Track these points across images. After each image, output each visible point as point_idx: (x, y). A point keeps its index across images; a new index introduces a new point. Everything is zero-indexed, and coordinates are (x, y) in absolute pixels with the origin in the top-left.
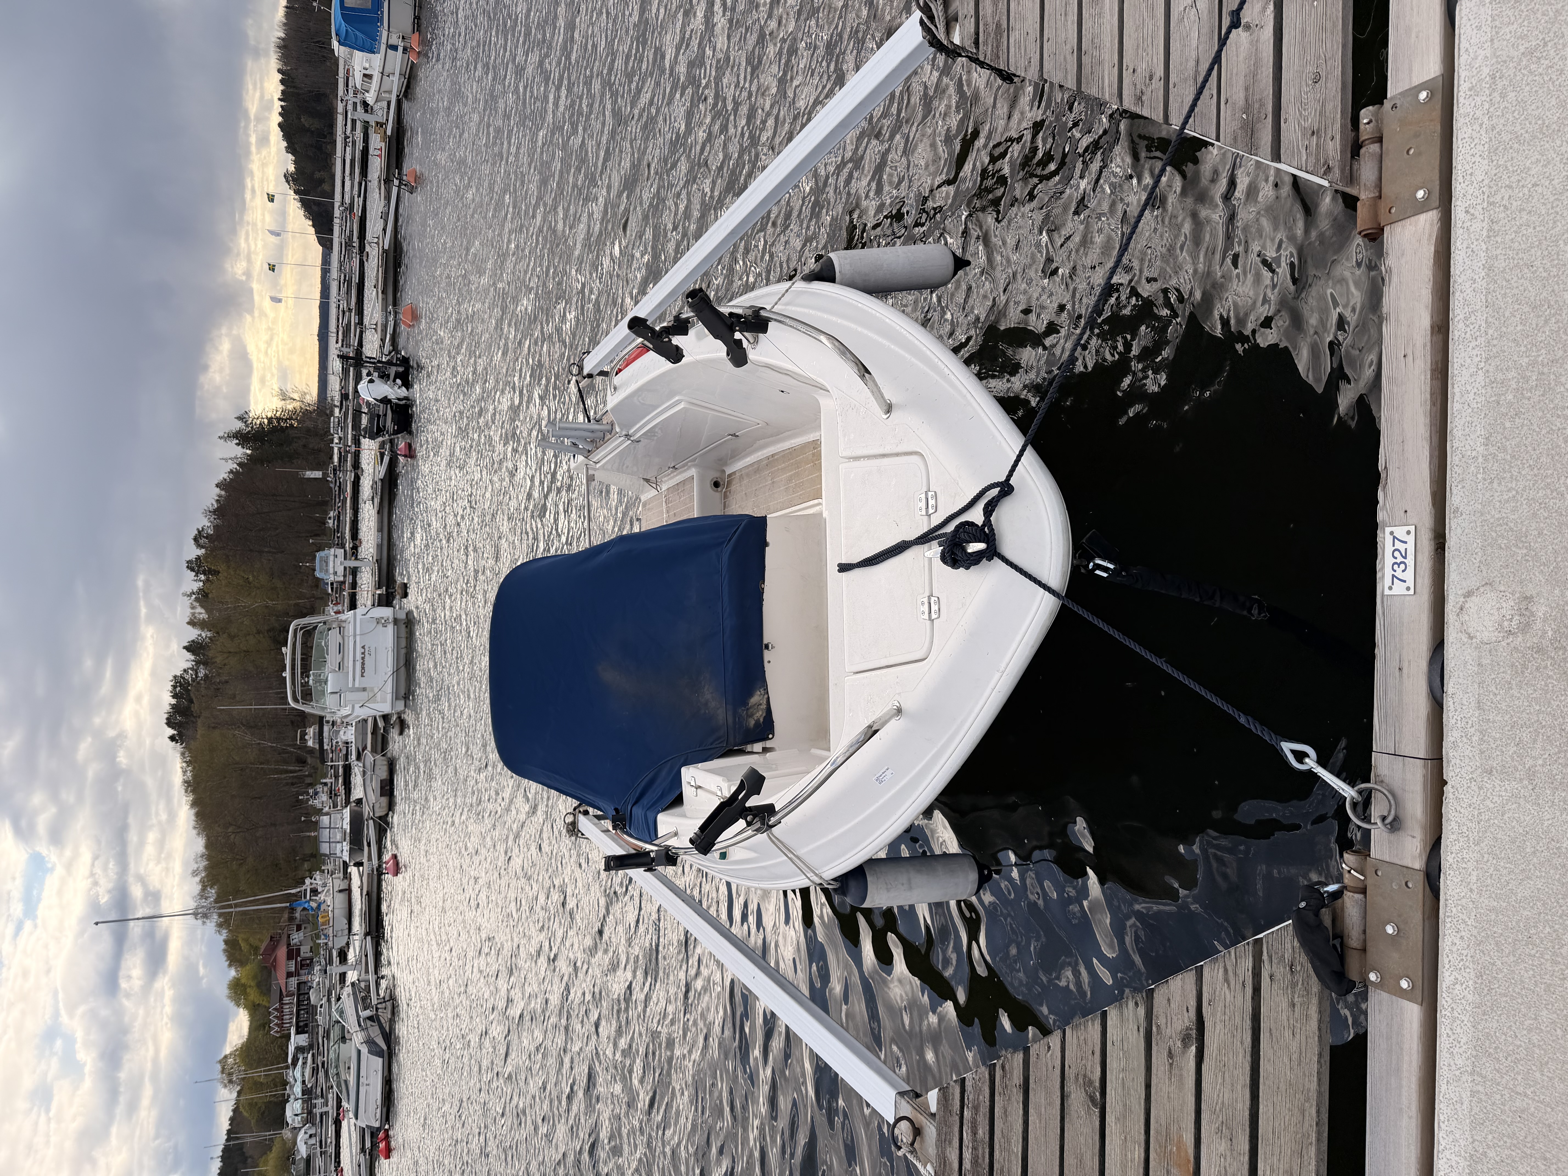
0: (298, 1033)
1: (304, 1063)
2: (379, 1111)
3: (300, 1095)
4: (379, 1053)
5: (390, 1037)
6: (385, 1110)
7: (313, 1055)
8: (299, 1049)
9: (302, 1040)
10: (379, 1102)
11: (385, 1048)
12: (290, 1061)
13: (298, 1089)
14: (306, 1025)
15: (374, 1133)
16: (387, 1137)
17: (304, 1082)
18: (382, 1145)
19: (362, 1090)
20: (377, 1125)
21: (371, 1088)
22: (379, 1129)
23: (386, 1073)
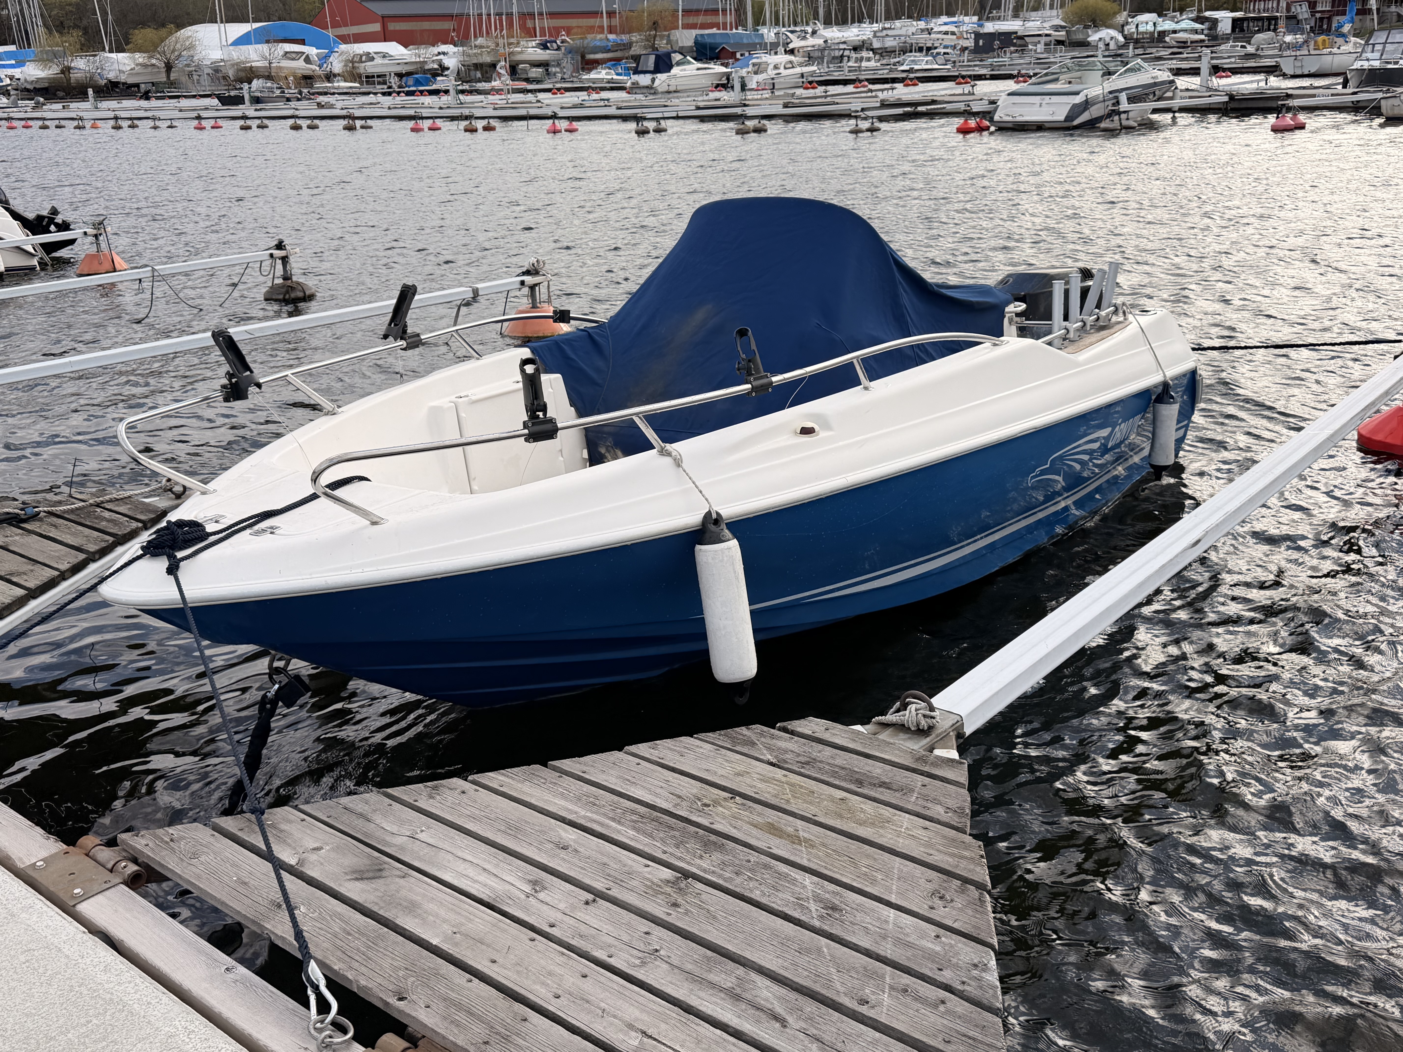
0: (1235, 21)
1: (1196, 32)
2: (1010, 119)
3: (1159, 28)
4: (1069, 118)
5: (1091, 126)
6: (1010, 125)
7: (1202, 41)
8: (1214, 23)
9: (1225, 27)
10: (1019, 119)
11: (1076, 122)
12: (1207, 14)
13: (1166, 25)
14: (1242, 30)
15: (988, 115)
16: (980, 129)
17: (1175, 32)
18: (972, 123)
19: (1037, 99)
20: (996, 118)
21: (1036, 108)
22: (991, 120)
23: (1047, 125)
